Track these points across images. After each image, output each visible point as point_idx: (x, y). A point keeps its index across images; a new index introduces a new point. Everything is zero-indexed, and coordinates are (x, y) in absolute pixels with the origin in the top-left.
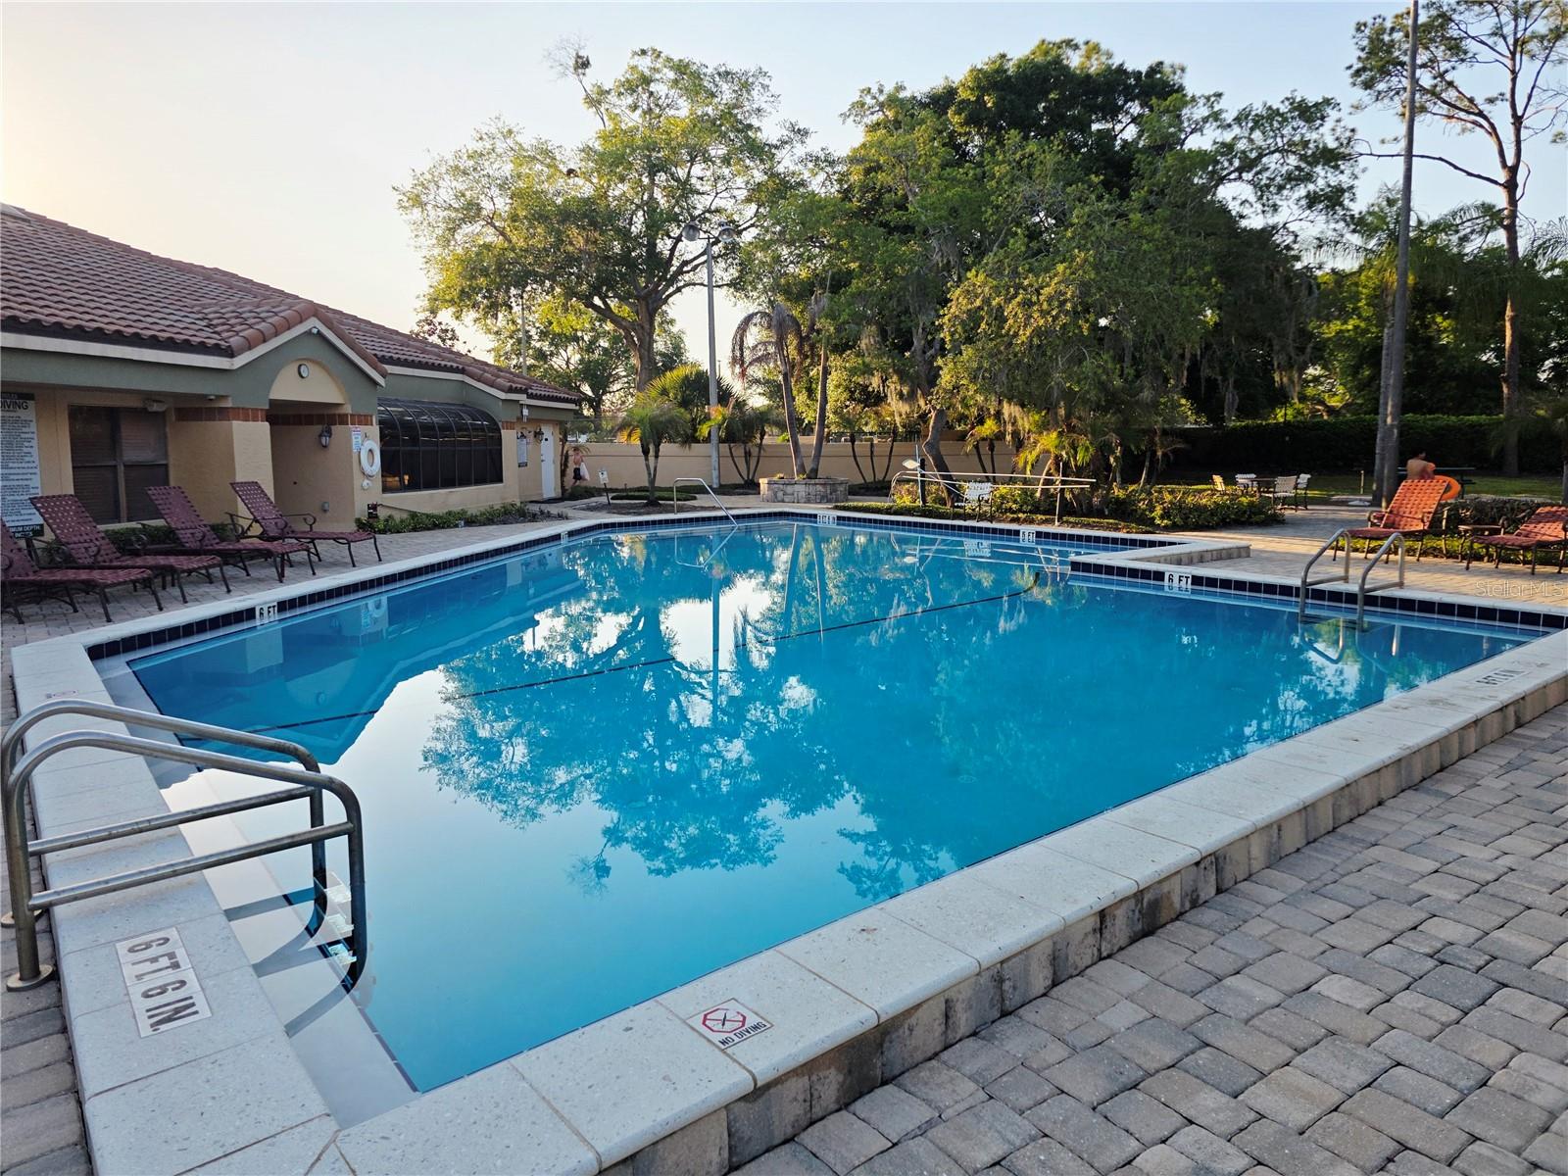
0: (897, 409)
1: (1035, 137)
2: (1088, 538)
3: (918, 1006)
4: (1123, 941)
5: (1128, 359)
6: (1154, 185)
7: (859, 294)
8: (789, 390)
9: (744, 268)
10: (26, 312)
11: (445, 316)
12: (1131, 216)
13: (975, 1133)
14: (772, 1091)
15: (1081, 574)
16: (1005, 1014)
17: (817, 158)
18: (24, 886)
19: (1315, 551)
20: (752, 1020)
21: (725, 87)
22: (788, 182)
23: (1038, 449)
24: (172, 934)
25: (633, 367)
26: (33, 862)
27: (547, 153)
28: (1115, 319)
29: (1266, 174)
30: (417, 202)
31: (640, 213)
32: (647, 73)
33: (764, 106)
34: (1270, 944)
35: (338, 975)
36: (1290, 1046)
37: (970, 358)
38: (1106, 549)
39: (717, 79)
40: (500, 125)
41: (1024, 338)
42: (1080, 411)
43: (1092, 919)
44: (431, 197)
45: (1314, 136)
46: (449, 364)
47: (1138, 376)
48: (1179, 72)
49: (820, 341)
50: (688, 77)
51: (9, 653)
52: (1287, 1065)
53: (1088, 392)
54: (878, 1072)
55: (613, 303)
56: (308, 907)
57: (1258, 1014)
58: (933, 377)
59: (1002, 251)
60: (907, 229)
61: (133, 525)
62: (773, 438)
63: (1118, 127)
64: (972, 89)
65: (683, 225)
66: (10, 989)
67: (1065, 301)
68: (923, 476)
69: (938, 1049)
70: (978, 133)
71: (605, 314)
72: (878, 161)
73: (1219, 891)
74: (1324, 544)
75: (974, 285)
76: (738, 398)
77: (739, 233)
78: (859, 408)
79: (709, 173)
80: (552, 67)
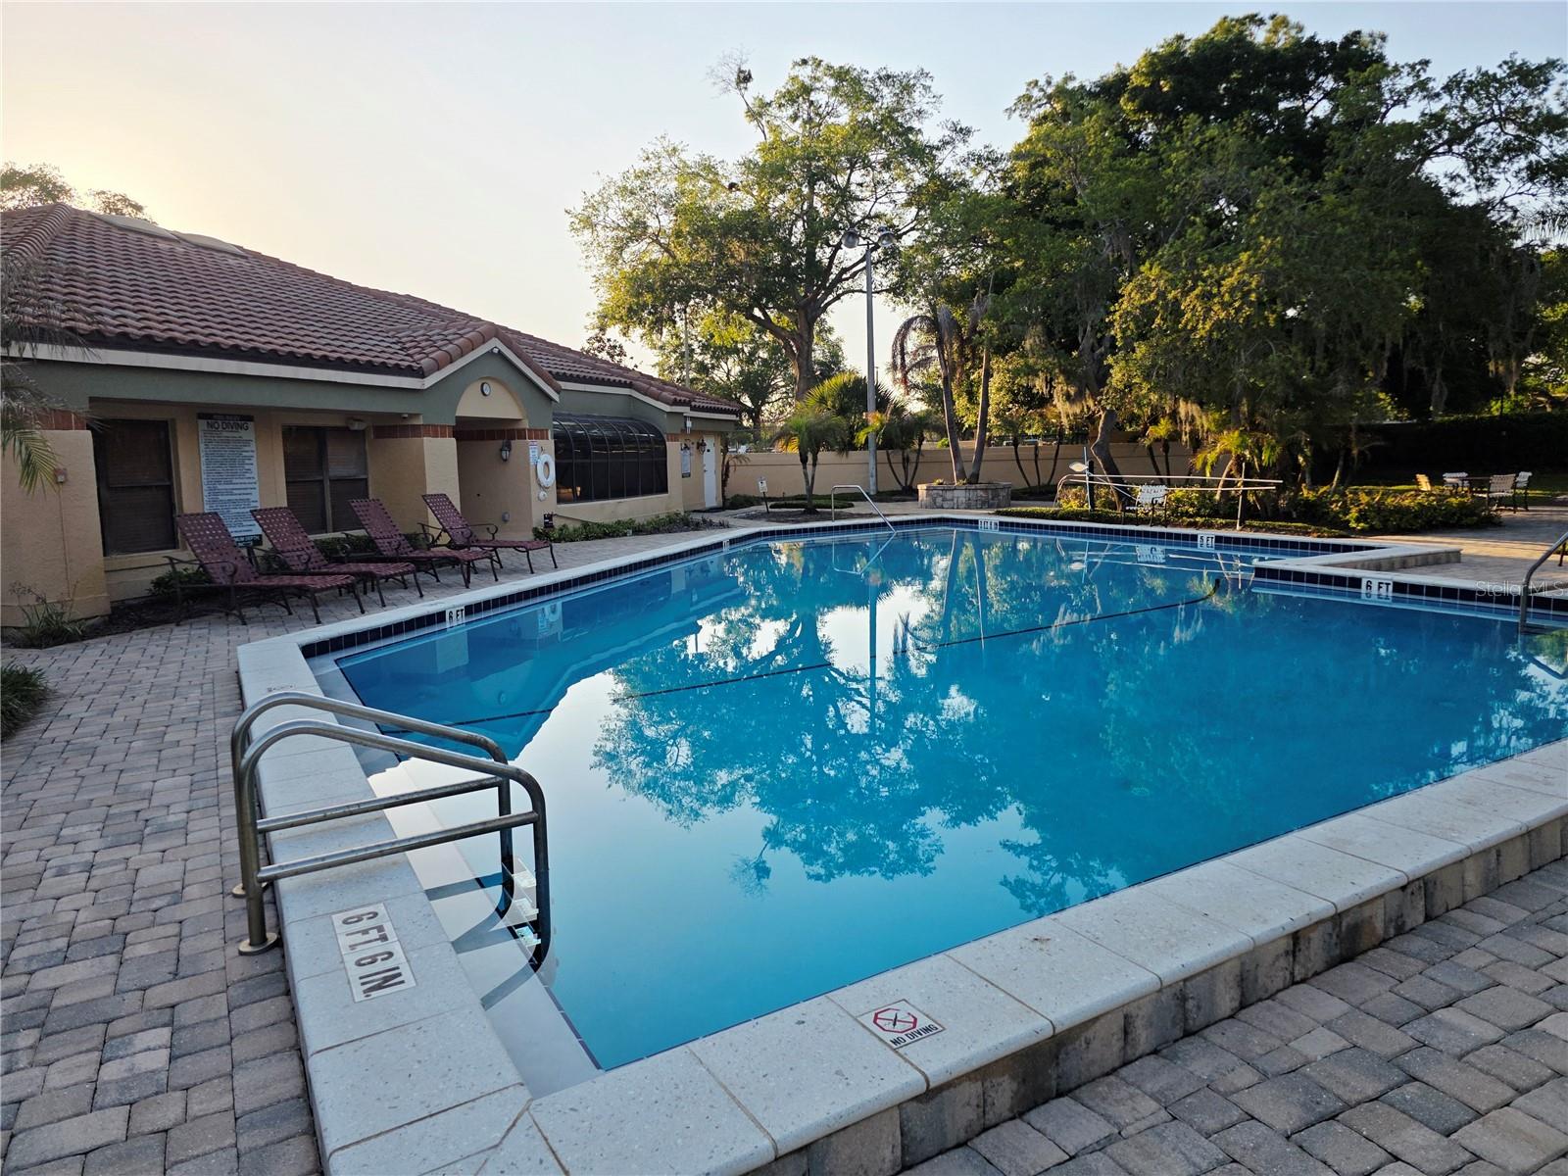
0: (1063, 410)
1: (1215, 119)
2: (1274, 543)
3: (1095, 1020)
4: (1319, 966)
5: (1319, 353)
6: (1350, 163)
7: (1024, 292)
8: (949, 394)
9: (905, 272)
10: (246, 341)
11: (613, 333)
12: (1324, 198)
13: (1158, 1151)
14: (945, 1093)
15: (1266, 580)
16: (1188, 1034)
17: (980, 157)
18: (254, 860)
19: (1538, 556)
20: (923, 1022)
21: (886, 91)
22: (951, 182)
23: (1218, 449)
24: (381, 909)
25: (791, 376)
26: (260, 837)
27: (709, 168)
28: (1304, 309)
29: (1481, 146)
30: (589, 223)
31: (800, 223)
32: (808, 82)
33: (925, 107)
34: (1487, 976)
35: (526, 955)
36: (1511, 1085)
37: (1144, 355)
38: (1295, 555)
39: (878, 83)
40: (666, 144)
41: (1203, 332)
42: (1265, 406)
43: (1284, 941)
44: (601, 218)
45: (1537, 102)
46: (618, 379)
47: (1331, 367)
48: (1379, 41)
49: (981, 344)
50: (849, 84)
51: (236, 651)
52: (1508, 1105)
53: (1274, 387)
54: (1054, 1083)
55: (773, 314)
56: (497, 890)
57: (1472, 1050)
58: (1103, 376)
59: (1178, 242)
60: (1075, 224)
61: (339, 535)
62: (932, 444)
63: (1308, 105)
64: (1147, 75)
65: (842, 232)
66: (242, 954)
67: (1249, 292)
68: (1091, 479)
69: (1117, 1064)
70: (1152, 120)
71: (765, 325)
72: (1044, 156)
73: (1428, 918)
74: (1548, 548)
75: (1148, 279)
76: (896, 404)
77: (899, 237)
78: (1023, 411)
79: (868, 179)
80: (715, 83)
